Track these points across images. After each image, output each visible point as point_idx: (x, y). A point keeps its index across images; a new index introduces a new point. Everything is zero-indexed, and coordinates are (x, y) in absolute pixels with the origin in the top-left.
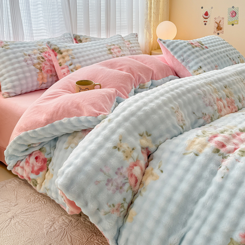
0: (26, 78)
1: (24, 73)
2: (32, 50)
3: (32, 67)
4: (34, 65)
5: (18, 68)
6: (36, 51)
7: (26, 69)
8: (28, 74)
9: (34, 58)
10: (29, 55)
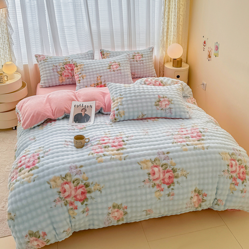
0: (51, 79)
1: (51, 76)
2: (59, 63)
3: (56, 73)
4: (57, 72)
5: (48, 73)
6: (61, 64)
7: (52, 74)
8: (53, 77)
9: (58, 68)
10: (56, 66)
